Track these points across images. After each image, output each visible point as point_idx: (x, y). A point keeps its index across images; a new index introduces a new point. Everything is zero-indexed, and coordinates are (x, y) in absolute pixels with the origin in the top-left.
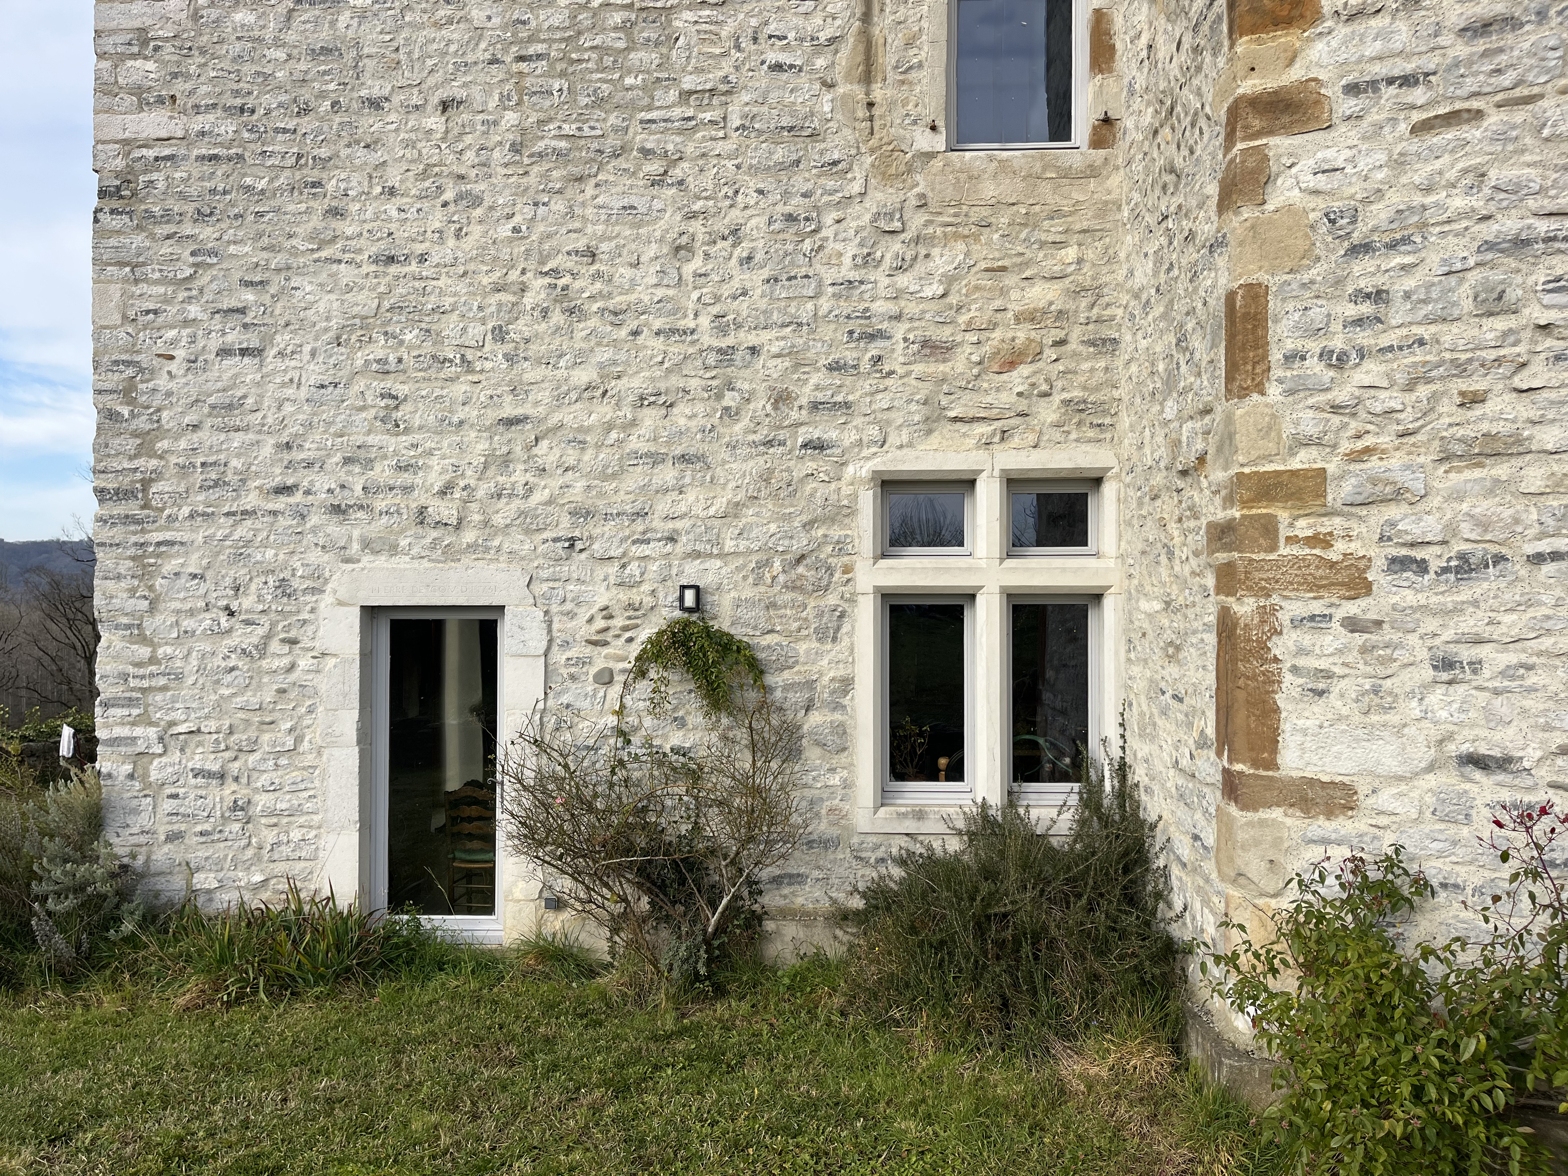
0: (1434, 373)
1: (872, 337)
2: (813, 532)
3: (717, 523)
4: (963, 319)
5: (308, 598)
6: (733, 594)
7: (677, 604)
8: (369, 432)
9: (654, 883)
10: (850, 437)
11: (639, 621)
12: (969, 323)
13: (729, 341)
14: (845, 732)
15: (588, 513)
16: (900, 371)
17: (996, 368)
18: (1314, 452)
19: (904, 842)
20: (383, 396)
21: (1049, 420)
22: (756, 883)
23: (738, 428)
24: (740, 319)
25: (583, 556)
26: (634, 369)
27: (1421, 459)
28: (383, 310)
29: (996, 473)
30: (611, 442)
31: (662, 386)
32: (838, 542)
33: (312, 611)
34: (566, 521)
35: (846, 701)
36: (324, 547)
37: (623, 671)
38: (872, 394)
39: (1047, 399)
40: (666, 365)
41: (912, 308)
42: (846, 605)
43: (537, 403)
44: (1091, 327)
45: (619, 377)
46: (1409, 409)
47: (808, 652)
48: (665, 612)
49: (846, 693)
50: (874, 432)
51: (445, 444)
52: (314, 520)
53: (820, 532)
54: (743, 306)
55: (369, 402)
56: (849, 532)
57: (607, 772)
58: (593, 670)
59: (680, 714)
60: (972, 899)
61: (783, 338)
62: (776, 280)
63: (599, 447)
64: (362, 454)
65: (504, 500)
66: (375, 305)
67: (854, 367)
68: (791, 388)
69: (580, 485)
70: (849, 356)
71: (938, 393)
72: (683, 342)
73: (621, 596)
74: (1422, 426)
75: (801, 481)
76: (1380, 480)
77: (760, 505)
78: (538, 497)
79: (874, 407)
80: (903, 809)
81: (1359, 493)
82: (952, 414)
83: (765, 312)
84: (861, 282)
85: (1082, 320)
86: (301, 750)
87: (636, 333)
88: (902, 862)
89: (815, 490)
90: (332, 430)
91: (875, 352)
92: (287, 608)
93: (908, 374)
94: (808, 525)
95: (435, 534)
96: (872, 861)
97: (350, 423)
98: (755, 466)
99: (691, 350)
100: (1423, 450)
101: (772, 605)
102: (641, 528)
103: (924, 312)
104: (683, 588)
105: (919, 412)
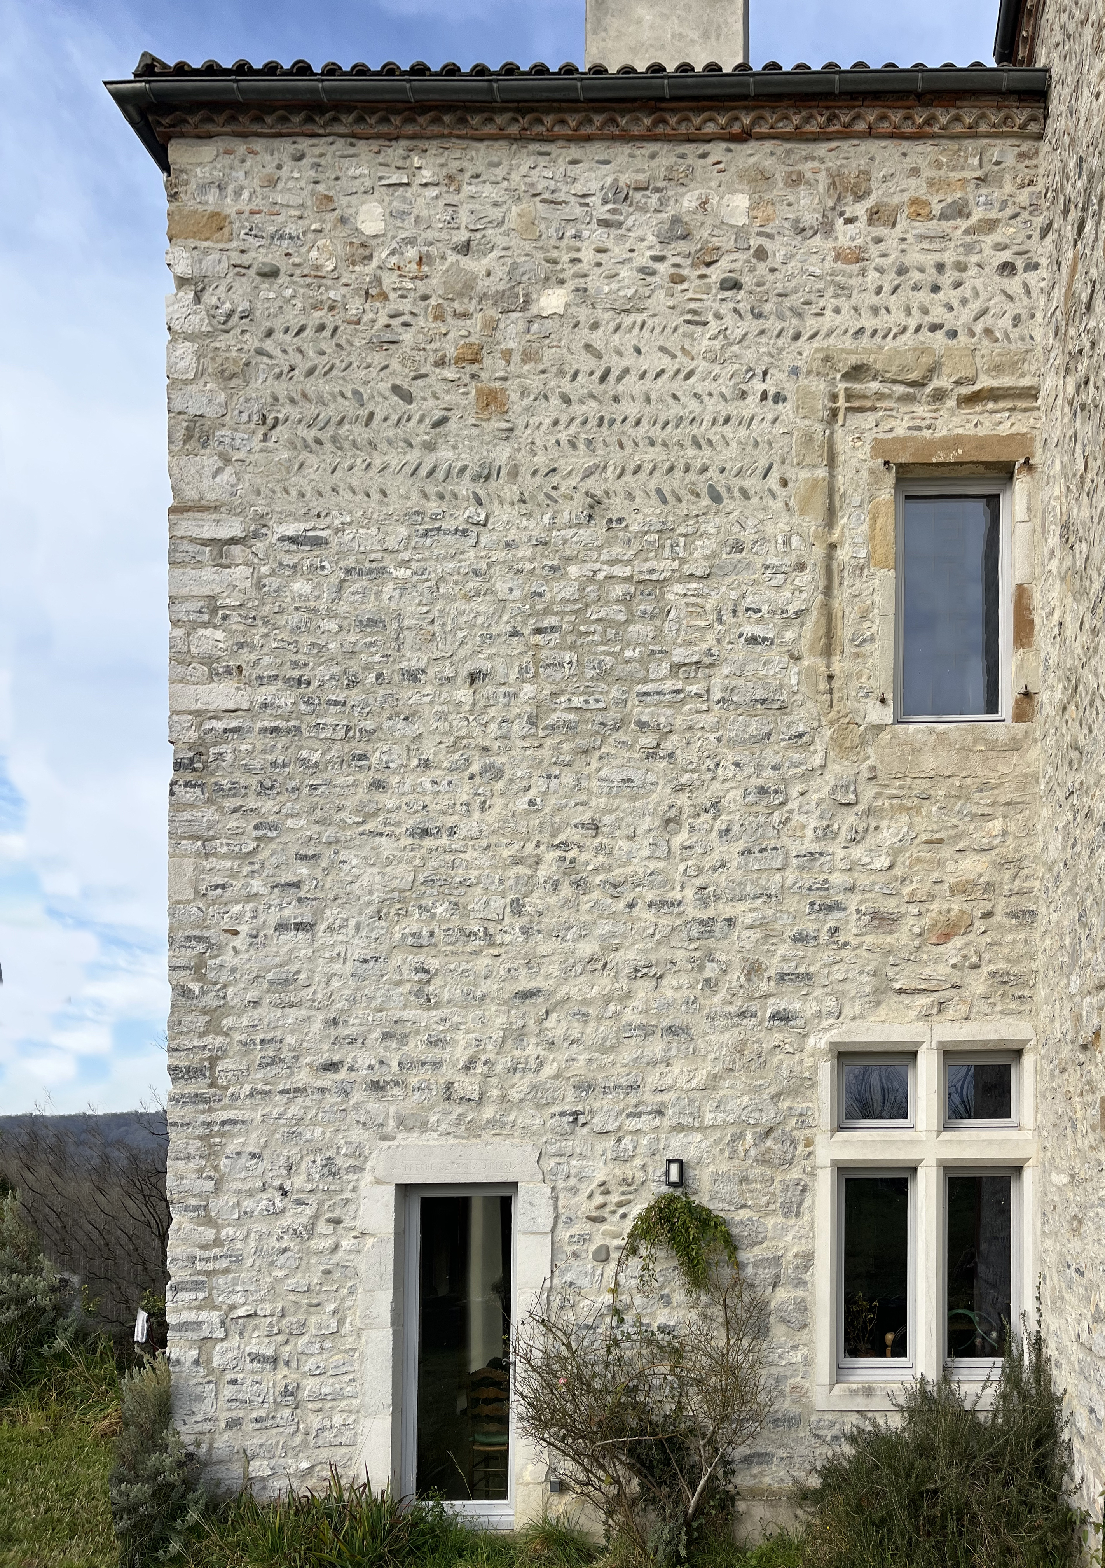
1: (830, 909)
2: (780, 1104)
3: (698, 1095)
4: (906, 891)
5: (351, 1176)
6: (712, 1168)
7: (664, 1178)
8: (405, 1007)
9: (643, 1464)
10: (811, 1008)
11: (631, 1197)
12: (912, 895)
13: (709, 913)
14: (805, 1310)
15: (589, 1086)
16: (854, 943)
17: (934, 941)
19: (855, 1419)
20: (417, 970)
21: (978, 992)
22: (731, 1463)
23: (716, 999)
24: (719, 891)
25: (585, 1130)
26: (630, 941)
28: (418, 883)
29: (934, 1045)
30: (610, 1014)
31: (653, 958)
32: (801, 1115)
33: (354, 1190)
34: (570, 1095)
35: (807, 1277)
36: (364, 1124)
37: (617, 1248)
38: (830, 965)
39: (976, 971)
40: (657, 937)
41: (864, 880)
42: (807, 1179)
43: (547, 976)
44: (1013, 899)
45: (617, 949)
47: (775, 1226)
48: (653, 1188)
49: (807, 1268)
50: (831, 1003)
51: (470, 1018)
52: (356, 1097)
53: (786, 1105)
54: (721, 877)
55: (405, 976)
56: (810, 1105)
57: (603, 1352)
58: (592, 1248)
59: (666, 1291)
61: (755, 910)
62: (750, 852)
63: (599, 1019)
64: (398, 1029)
65: (519, 1074)
66: (410, 879)
67: (815, 938)
68: (762, 959)
69: (583, 1058)
70: (811, 927)
71: (885, 964)
72: (671, 913)
73: (617, 1170)
75: (770, 1052)
77: (735, 1078)
78: (549, 1070)
79: (831, 978)
80: (854, 1386)
82: (897, 986)
83: (740, 884)
84: (821, 854)
85: (1006, 893)
86: (343, 1332)
87: (631, 906)
88: (853, 1440)
89: (782, 1062)
90: (373, 1005)
91: (831, 924)
92: (332, 1188)
93: (860, 945)
94: (776, 1097)
95: (460, 1109)
96: (828, 1438)
97: (389, 998)
98: (730, 1037)
99: (678, 922)
101: (745, 1180)
102: (634, 1102)
103: (873, 884)
104: (669, 1161)
105: (868, 983)
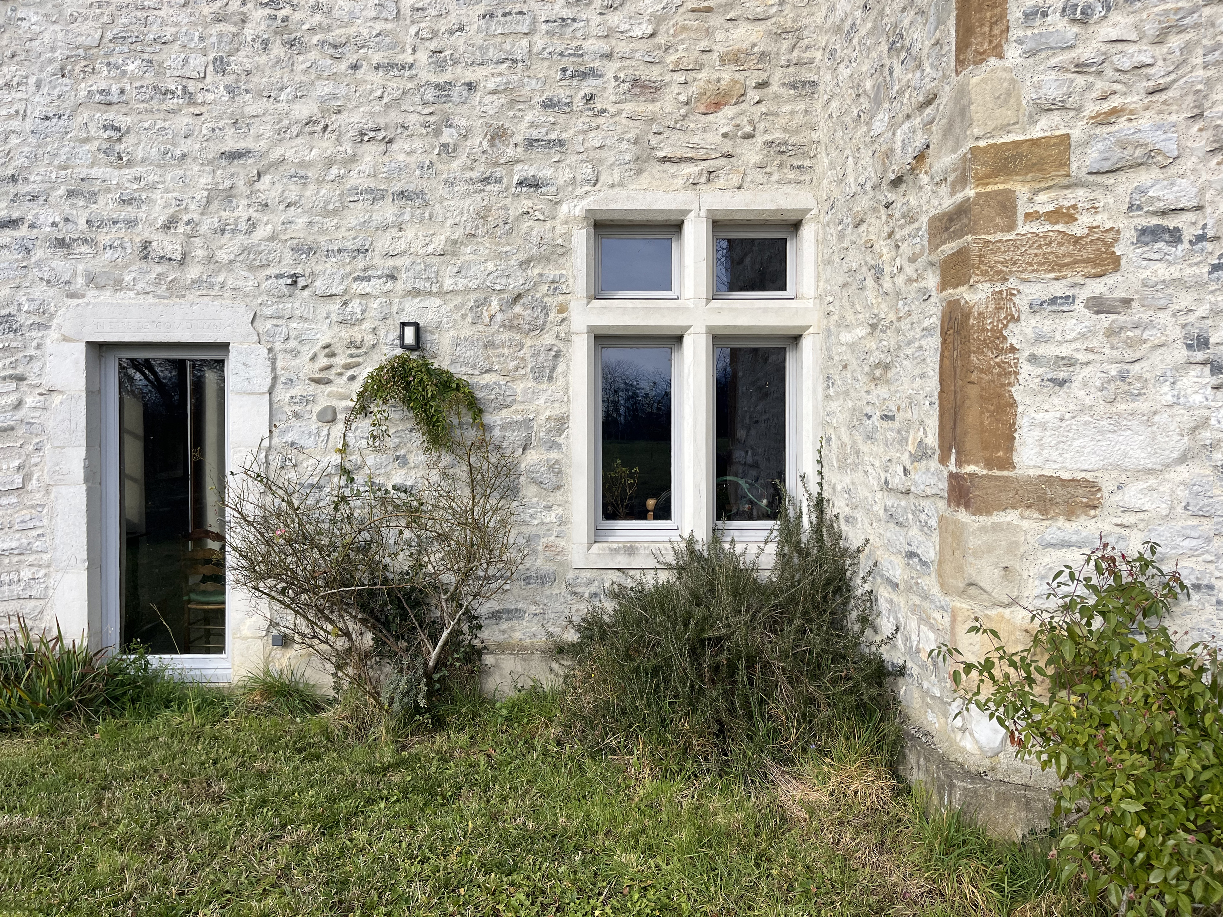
0: (1187, 21)
1: (584, 75)
2: (529, 272)
3: (436, 260)
4: (671, 59)
5: (34, 334)
6: (452, 333)
7: (397, 342)
8: (92, 165)
9: (377, 619)
10: (564, 175)
11: (360, 360)
12: (677, 63)
13: (447, 77)
14: (560, 471)
15: (310, 249)
16: (612, 109)
17: (702, 109)
18: (1056, 117)
19: (616, 576)
20: (105, 128)
21: (752, 161)
22: (476, 618)
23: (456, 165)
24: (457, 55)
25: (306, 293)
26: (354, 103)
27: (1173, 118)
28: (106, 40)
29: (703, 213)
30: (332, 177)
31: (382, 121)
32: (553, 282)
33: (38, 347)
34: (288, 257)
35: (561, 440)
36: (48, 282)
37: (346, 409)
38: (585, 132)
39: (750, 141)
40: (385, 100)
41: (622, 47)
42: (561, 345)
43: (258, 137)
44: (791, 69)
45: (339, 112)
46: (1160, 63)
47: (525, 391)
48: (385, 350)
49: (561, 431)
50: (587, 170)
51: (169, 177)
52: (38, 254)
53: (536, 271)
54: (459, 41)
55: (93, 133)
56: (564, 272)
57: (330, 510)
58: (317, 408)
59: (402, 452)
60: (686, 625)
61: (499, 75)
62: (492, 16)
63: (320, 182)
64: (86, 187)
65: (227, 236)
66: (98, 36)
67: (568, 104)
68: (507, 125)
69: (302, 221)
70: (563, 94)
71: (647, 132)
72: (401, 77)
73: (343, 334)
74: (1175, 81)
75: (517, 219)
76: (1129, 143)
77: (478, 244)
78: (262, 232)
79: (586, 145)
80: (615, 546)
81: (1107, 159)
82: (661, 154)
83: (481, 48)
84: (574, 20)
85: (783, 63)
86: (29, 488)
87: (355, 67)
88: (614, 595)
89: (531, 229)
90: (56, 163)
91: (587, 90)
92: (14, 344)
93: (619, 113)
94: (525, 264)
95: (159, 269)
96: (586, 595)
97: (73, 155)
98: (473, 203)
99: (409, 86)
100: (1175, 107)
101: (490, 345)
102: (362, 265)
103: (634, 51)
104: (403, 324)
105: (629, 151)
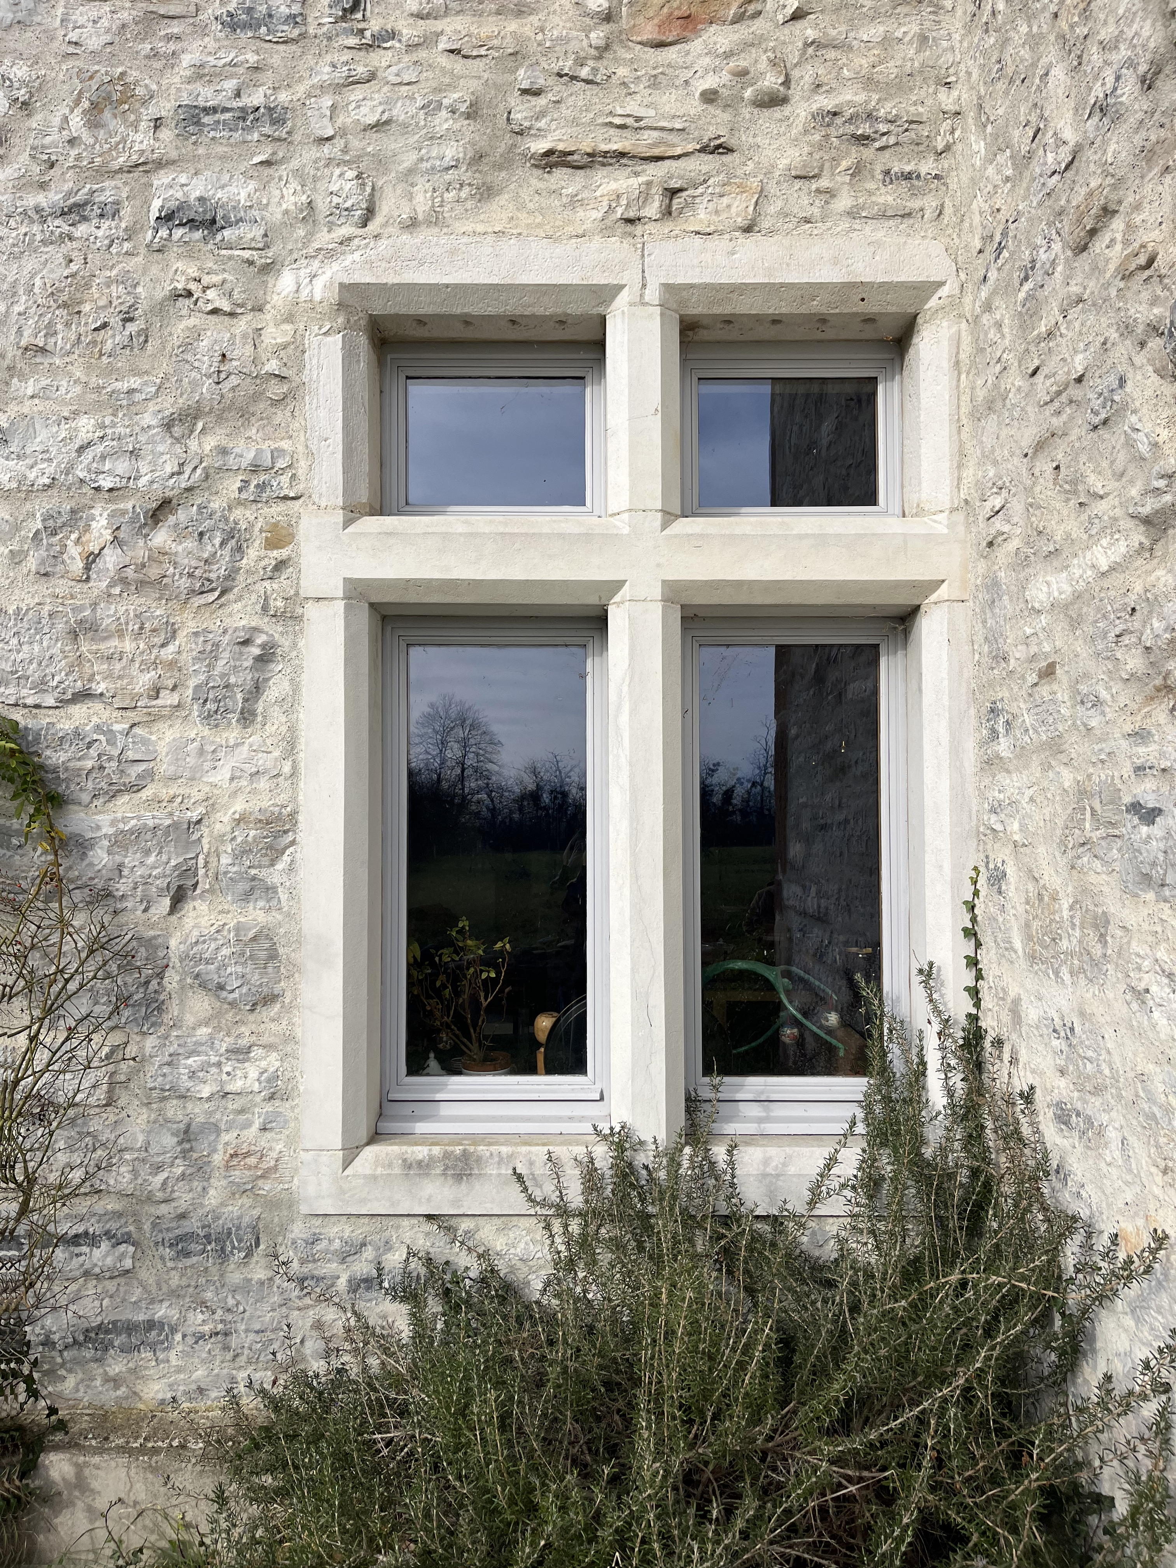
2: (192, 442)
10: (283, 199)
14: (273, 956)
16: (409, 31)
17: (650, 32)
19: (420, 1237)
21: (783, 163)
29: (653, 294)
32: (256, 469)
35: (275, 875)
38: (338, 88)
39: (776, 111)
42: (274, 630)
47: (179, 748)
49: (274, 853)
50: (343, 185)
53: (210, 443)
56: (285, 444)
67: (290, 19)
68: (133, 75)
71: (502, 89)
75: (160, 308)
77: (52, 370)
79: (342, 121)
80: (421, 1153)
82: (541, 145)
89: (197, 334)
93: (428, 41)
94: (180, 423)
96: (342, 1283)
101: (84, 629)
105: (456, 136)
